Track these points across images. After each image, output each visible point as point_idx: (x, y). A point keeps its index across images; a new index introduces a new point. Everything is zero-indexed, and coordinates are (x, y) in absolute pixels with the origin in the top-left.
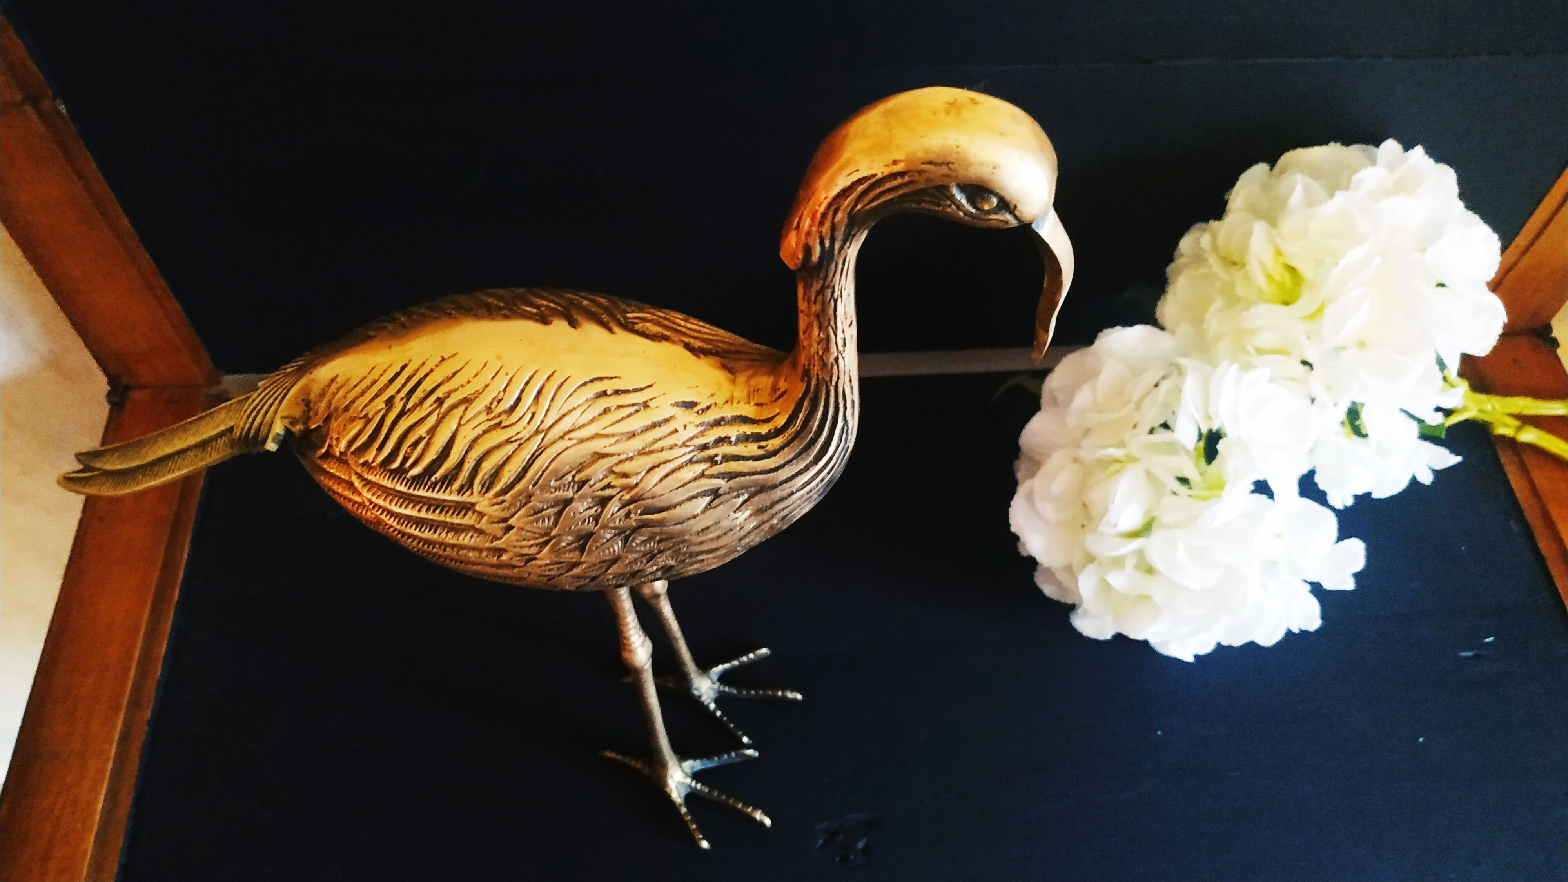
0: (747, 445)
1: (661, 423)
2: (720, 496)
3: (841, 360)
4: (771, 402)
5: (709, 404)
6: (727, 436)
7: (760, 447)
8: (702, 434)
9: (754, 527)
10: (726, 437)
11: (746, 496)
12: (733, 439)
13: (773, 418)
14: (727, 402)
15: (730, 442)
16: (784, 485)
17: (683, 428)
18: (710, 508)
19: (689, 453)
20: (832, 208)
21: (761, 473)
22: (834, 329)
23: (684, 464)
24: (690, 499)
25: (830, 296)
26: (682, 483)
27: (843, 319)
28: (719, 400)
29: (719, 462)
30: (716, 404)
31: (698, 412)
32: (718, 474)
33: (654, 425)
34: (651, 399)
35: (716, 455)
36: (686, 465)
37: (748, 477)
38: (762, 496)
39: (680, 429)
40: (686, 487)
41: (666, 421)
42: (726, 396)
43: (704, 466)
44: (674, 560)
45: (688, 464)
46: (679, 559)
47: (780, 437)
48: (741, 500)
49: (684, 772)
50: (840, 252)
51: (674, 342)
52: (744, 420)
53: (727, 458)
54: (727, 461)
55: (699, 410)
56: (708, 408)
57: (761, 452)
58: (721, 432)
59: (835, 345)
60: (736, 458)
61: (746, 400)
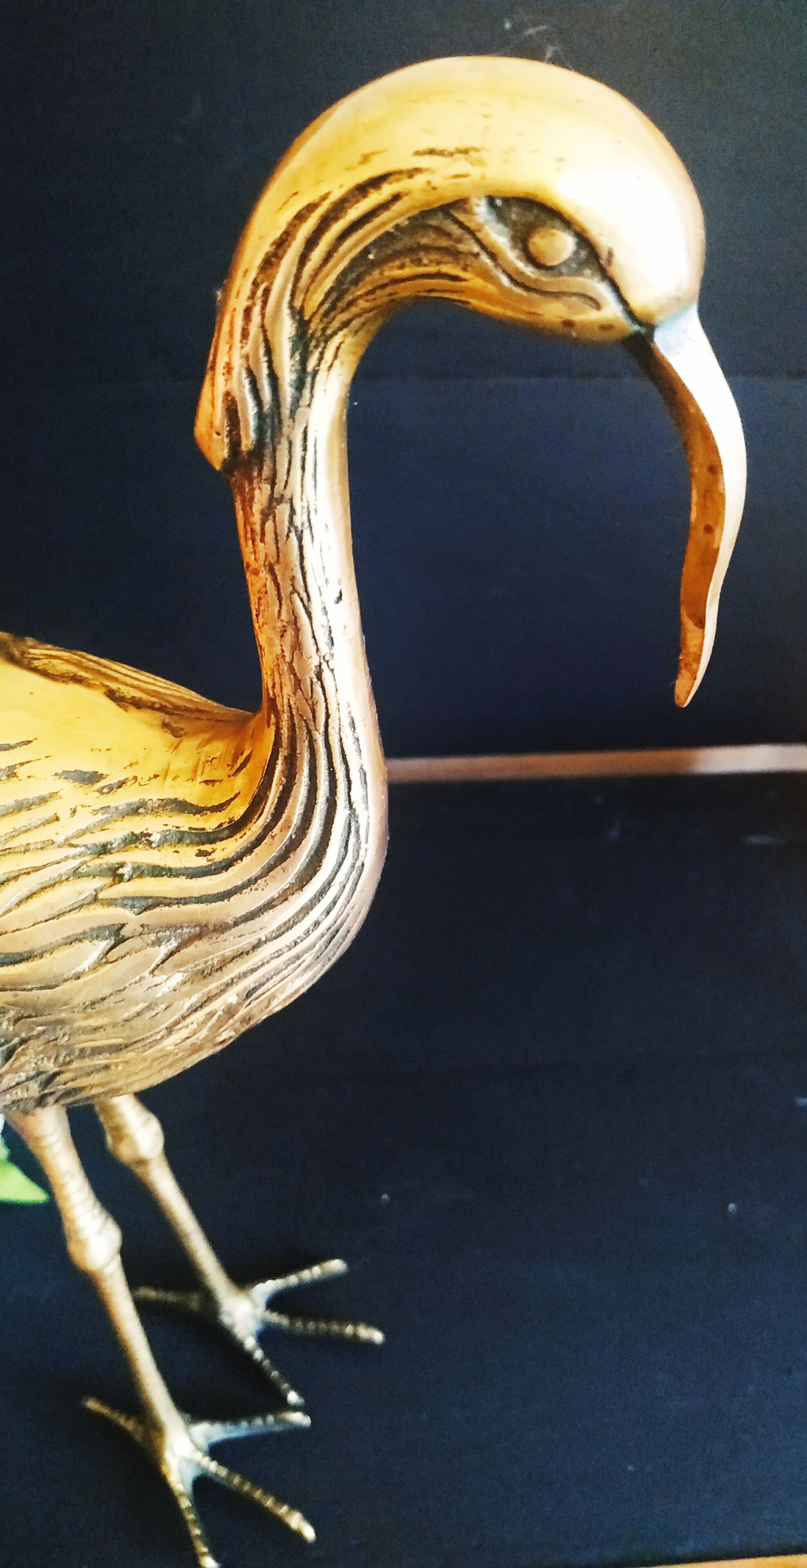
0: (178, 850)
1: (33, 804)
2: (124, 940)
3: (326, 675)
4: (229, 776)
5: (122, 779)
6: (145, 832)
7: (201, 854)
8: (102, 827)
9: (192, 1005)
10: (143, 834)
11: (174, 944)
12: (156, 838)
13: (228, 802)
14: (156, 776)
15: (150, 843)
16: (242, 926)
17: (69, 812)
18: (106, 963)
19: (74, 857)
20: (260, 292)
21: (200, 900)
22: (306, 602)
23: (64, 878)
24: (71, 941)
25: (287, 523)
26: (55, 912)
27: (322, 583)
28: (144, 773)
29: (126, 877)
30: (135, 778)
31: (101, 791)
32: (125, 898)
33: (22, 806)
34: (22, 764)
35: (122, 865)
36: (67, 879)
37: (175, 908)
38: (201, 946)
39: (64, 814)
40: (62, 919)
41: (43, 800)
42: (157, 768)
43: (98, 882)
44: (52, 1060)
45: (71, 878)
46: (61, 1059)
47: (235, 837)
48: (163, 950)
49: (192, 1441)
50: (293, 413)
51: (89, 685)
52: (182, 807)
53: (140, 872)
54: (140, 876)
55: (103, 788)
56: (121, 784)
57: (202, 862)
58: (136, 825)
59: (312, 641)
60: (157, 872)
61: (190, 775)
